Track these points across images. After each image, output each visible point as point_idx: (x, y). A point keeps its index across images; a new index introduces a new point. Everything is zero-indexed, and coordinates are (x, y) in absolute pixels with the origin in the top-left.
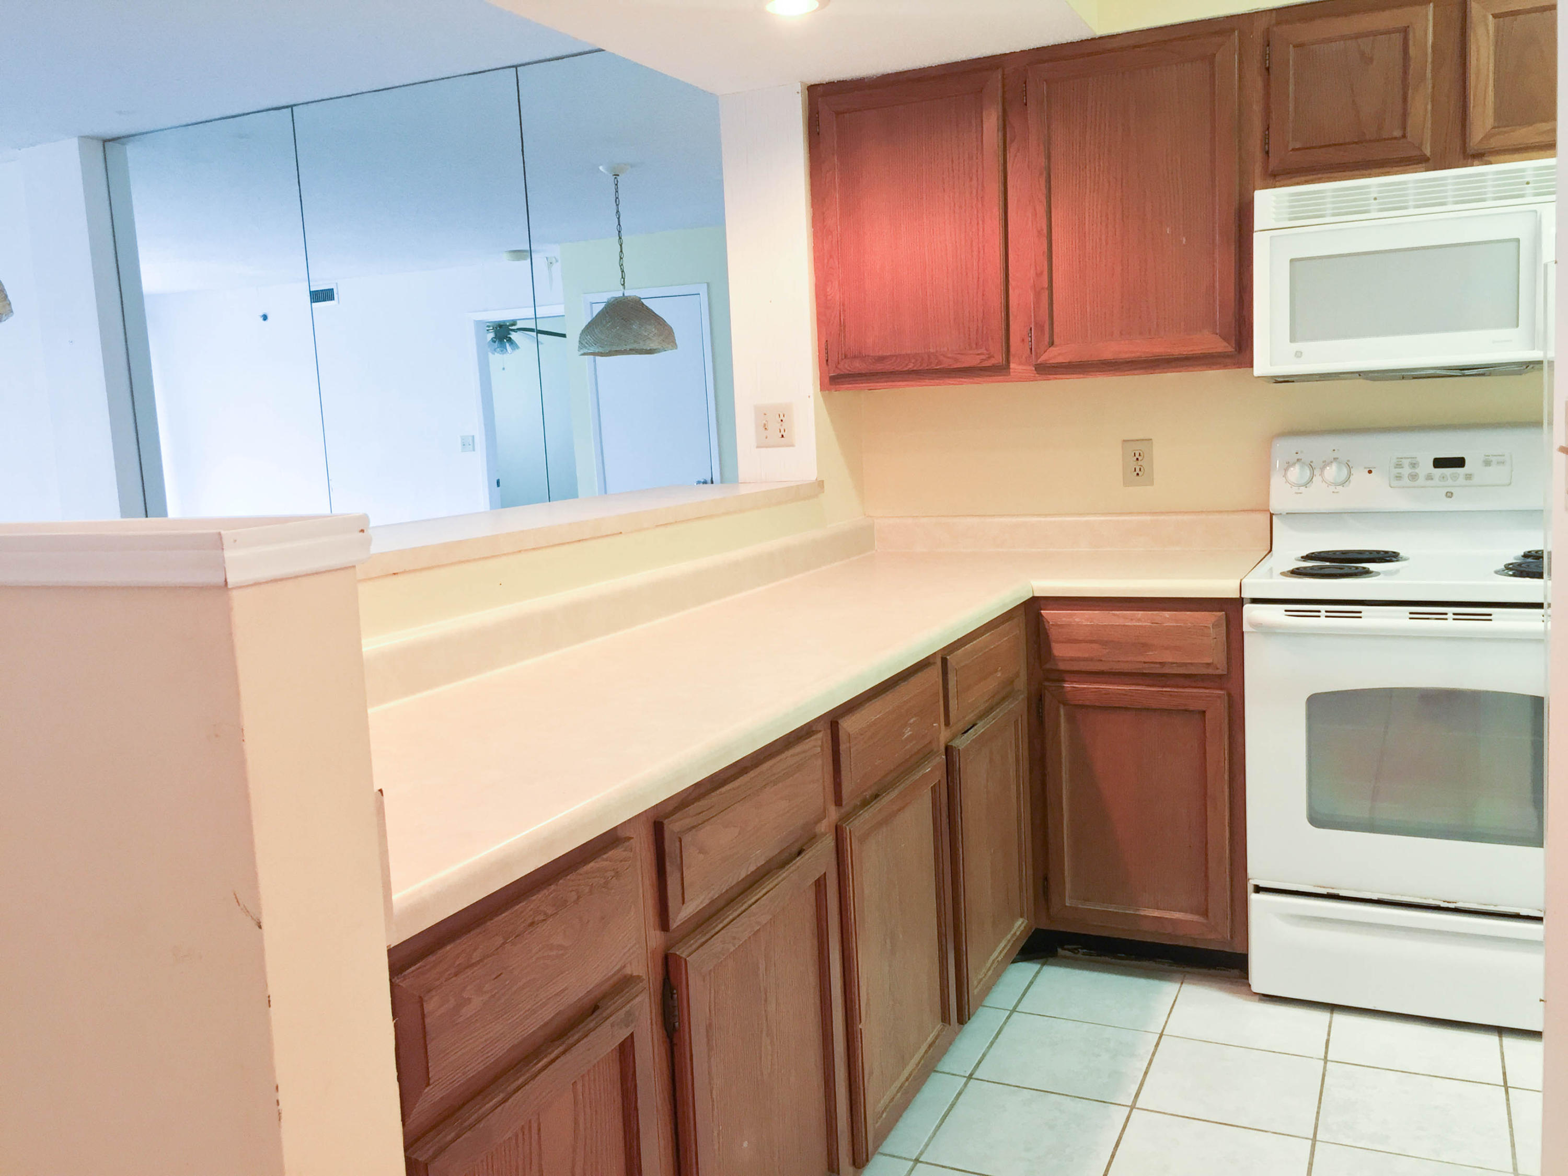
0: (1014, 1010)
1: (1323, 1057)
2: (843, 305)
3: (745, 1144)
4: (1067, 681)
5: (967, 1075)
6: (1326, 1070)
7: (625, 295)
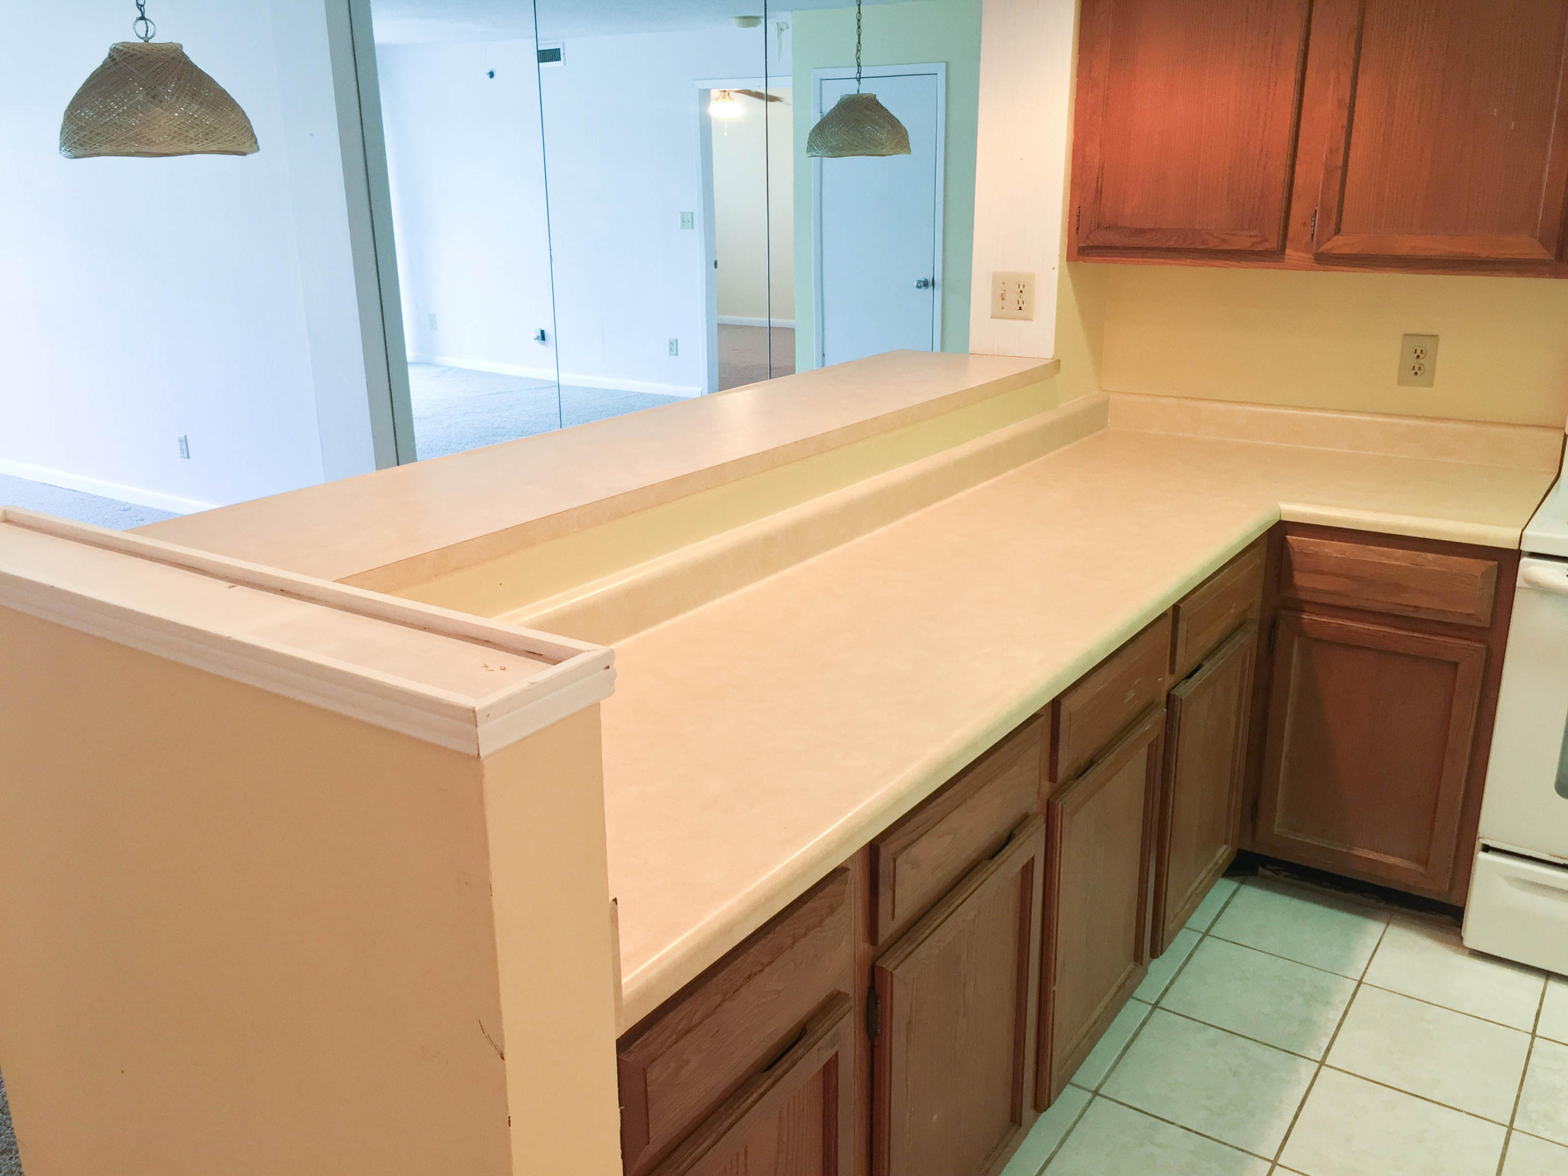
0: (1206, 934)
1: (1531, 1032)
2: (1103, 168)
3: (935, 1117)
4: (1305, 612)
5: (1153, 1003)
6: (1532, 1047)
7: (860, 93)
